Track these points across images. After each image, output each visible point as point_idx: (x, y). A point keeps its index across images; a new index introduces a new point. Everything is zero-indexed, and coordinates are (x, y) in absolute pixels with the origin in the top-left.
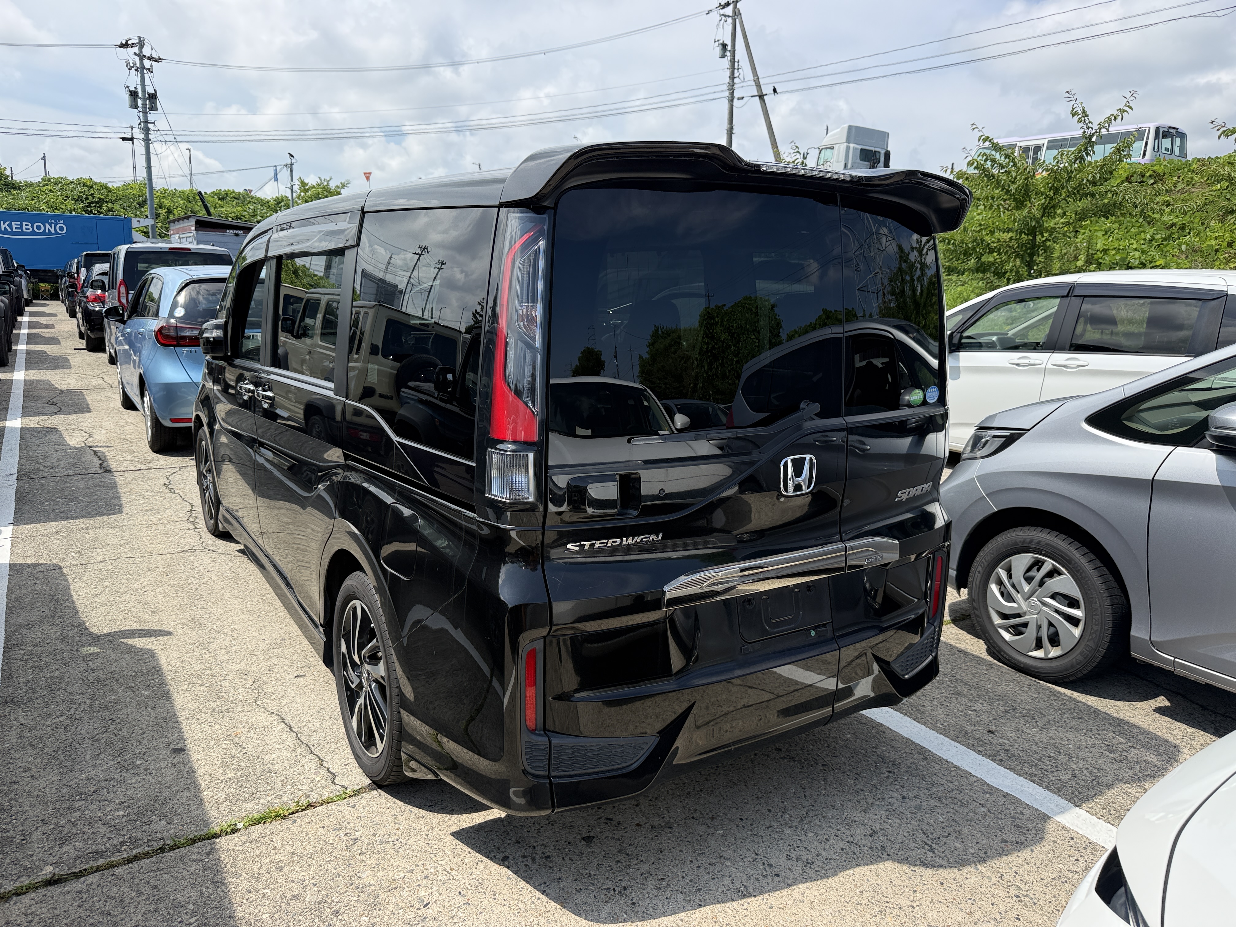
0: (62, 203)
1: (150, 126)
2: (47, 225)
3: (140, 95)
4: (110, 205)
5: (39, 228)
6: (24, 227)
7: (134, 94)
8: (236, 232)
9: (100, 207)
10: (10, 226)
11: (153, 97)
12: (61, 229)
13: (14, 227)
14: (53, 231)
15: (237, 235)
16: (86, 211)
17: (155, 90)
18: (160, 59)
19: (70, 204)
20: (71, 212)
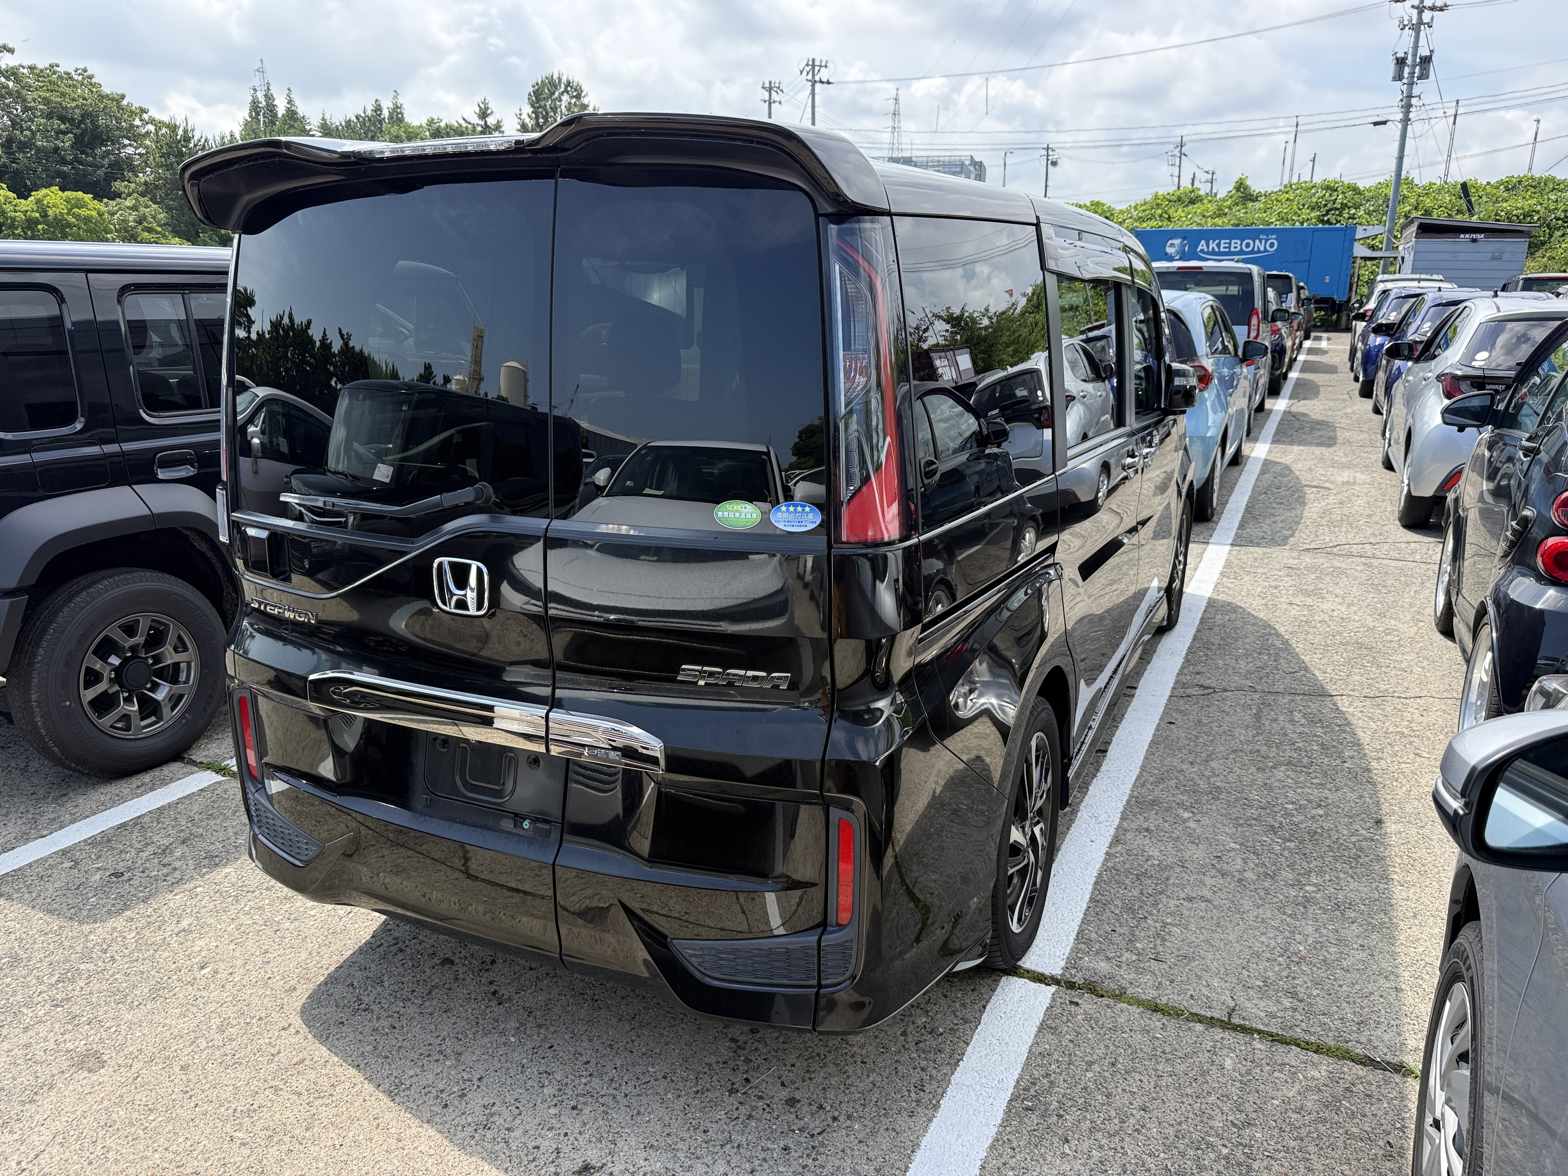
0: (1296, 213)
1: (1414, 101)
2: (1257, 242)
3: (1409, 61)
4: (1353, 211)
5: (1248, 245)
6: (1233, 245)
7: (1401, 62)
8: (1474, 236)
9: (1340, 215)
10: (1218, 245)
11: (1426, 61)
12: (1272, 245)
13: (1222, 245)
14: (1262, 249)
15: (1474, 241)
16: (1322, 222)
17: (1432, 51)
18: (1446, 6)
19: (1305, 213)
20: (1302, 223)
